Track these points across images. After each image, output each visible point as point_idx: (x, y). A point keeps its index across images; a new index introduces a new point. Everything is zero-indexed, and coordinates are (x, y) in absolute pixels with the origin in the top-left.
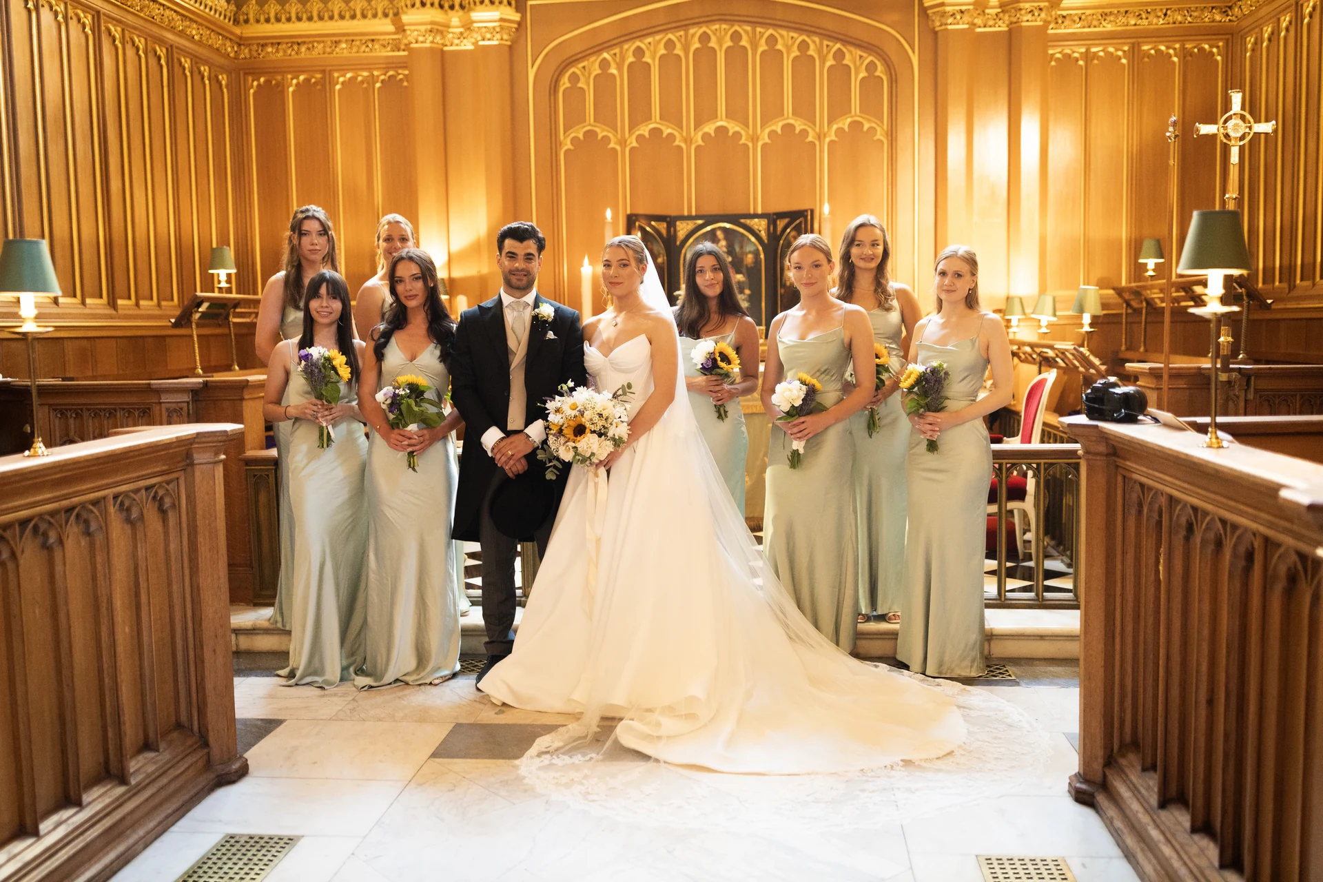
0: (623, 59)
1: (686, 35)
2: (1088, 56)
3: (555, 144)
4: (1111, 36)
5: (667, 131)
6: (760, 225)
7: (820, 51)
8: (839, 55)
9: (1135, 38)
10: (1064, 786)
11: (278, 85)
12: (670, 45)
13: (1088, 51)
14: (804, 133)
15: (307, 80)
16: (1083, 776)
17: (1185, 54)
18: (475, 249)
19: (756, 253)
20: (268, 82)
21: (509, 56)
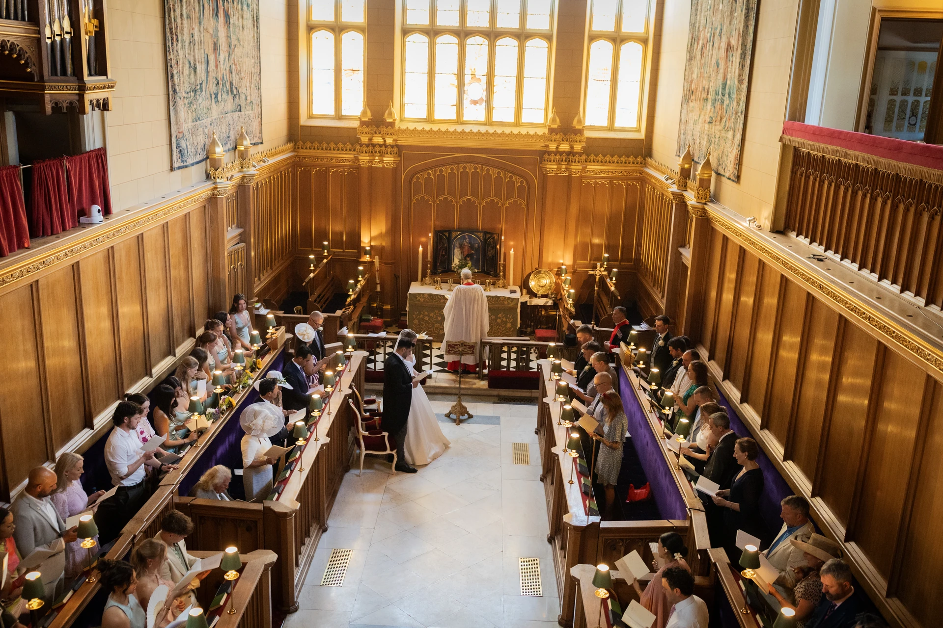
0: (435, 173)
1: (458, 167)
2: (596, 183)
3: (410, 200)
4: (603, 178)
5: (449, 199)
6: (481, 235)
7: (504, 175)
8: (511, 177)
9: (611, 179)
10: (534, 430)
11: (308, 171)
12: (452, 169)
13: (595, 181)
14: (498, 203)
15: (319, 170)
16: (537, 429)
17: (627, 185)
18: (381, 236)
19: (479, 244)
20: (305, 169)
21: (396, 171)
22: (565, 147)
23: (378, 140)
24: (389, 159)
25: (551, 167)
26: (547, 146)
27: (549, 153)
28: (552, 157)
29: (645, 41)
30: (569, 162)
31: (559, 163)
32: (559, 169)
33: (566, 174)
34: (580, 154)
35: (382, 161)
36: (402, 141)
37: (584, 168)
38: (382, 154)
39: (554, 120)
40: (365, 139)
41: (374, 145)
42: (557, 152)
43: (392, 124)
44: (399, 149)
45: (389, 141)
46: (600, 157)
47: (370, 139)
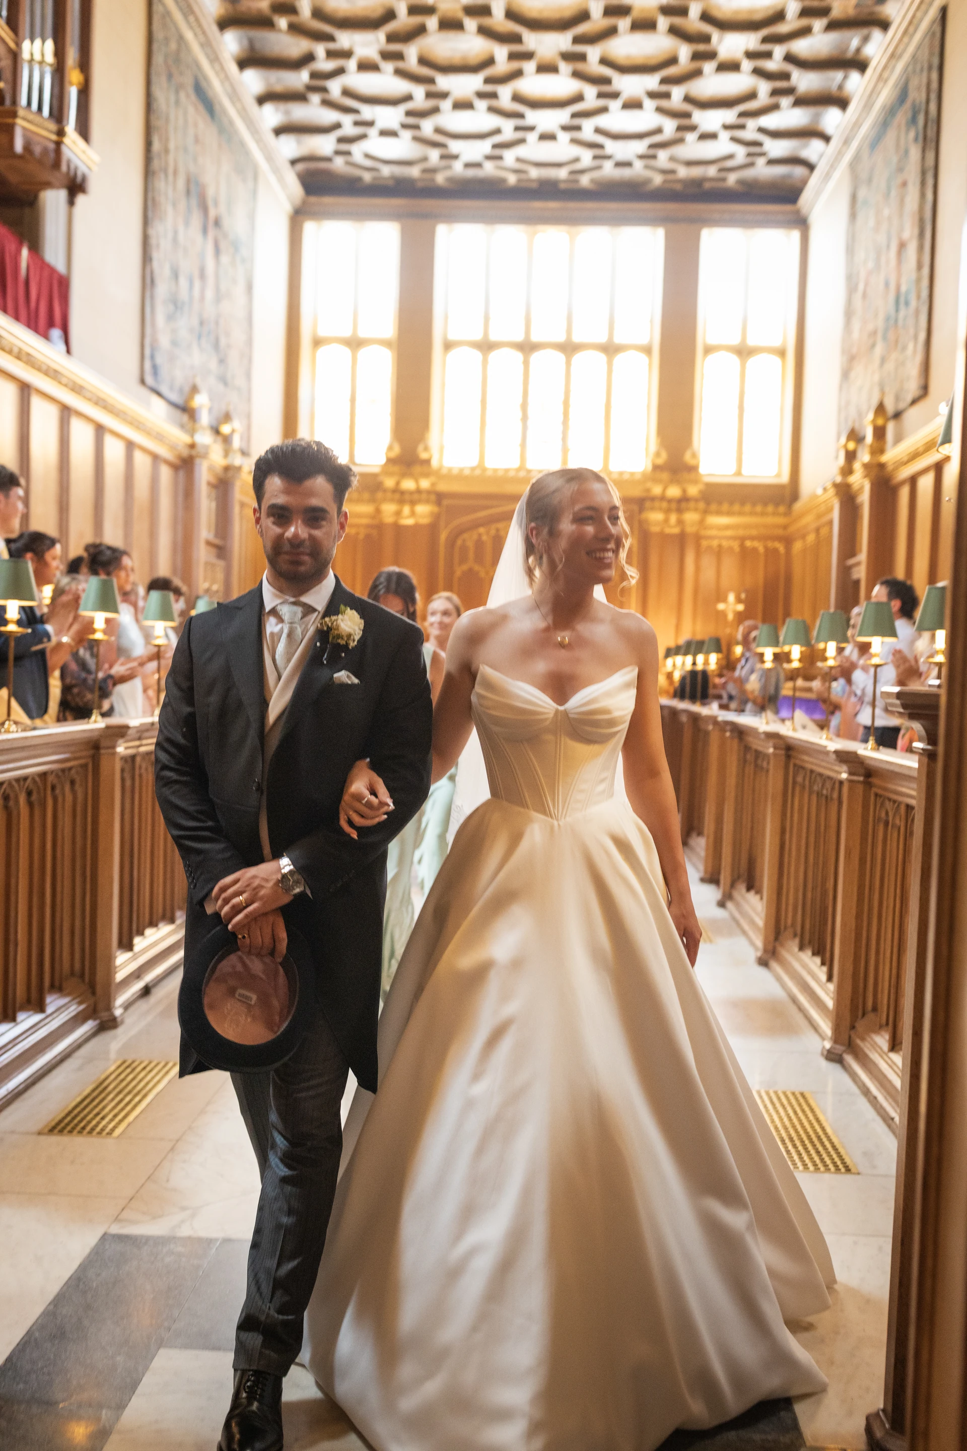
0: (490, 533)
2: (720, 545)
3: (453, 572)
4: (730, 537)
13: (719, 542)
17: (766, 547)
21: (433, 528)
22: (674, 492)
23: (408, 484)
24: (424, 511)
25: (655, 517)
26: (648, 490)
27: (653, 499)
28: (657, 504)
29: (782, 353)
30: (680, 511)
31: (668, 511)
32: (666, 520)
33: (676, 530)
34: (696, 500)
35: (413, 514)
36: (443, 487)
37: (702, 522)
38: (413, 503)
39: (658, 454)
40: (389, 483)
41: (403, 493)
42: (663, 498)
43: (427, 462)
44: (439, 498)
45: (425, 484)
46: (725, 507)
47: (398, 483)
